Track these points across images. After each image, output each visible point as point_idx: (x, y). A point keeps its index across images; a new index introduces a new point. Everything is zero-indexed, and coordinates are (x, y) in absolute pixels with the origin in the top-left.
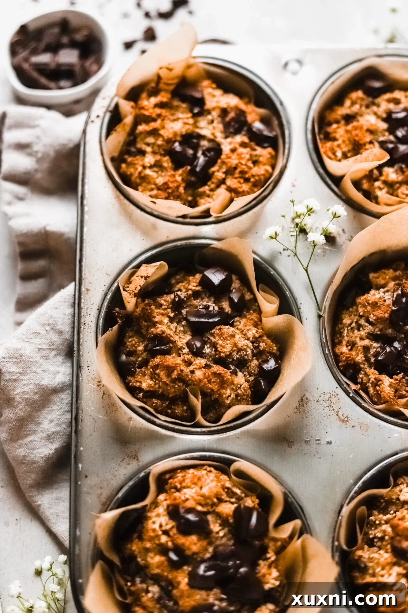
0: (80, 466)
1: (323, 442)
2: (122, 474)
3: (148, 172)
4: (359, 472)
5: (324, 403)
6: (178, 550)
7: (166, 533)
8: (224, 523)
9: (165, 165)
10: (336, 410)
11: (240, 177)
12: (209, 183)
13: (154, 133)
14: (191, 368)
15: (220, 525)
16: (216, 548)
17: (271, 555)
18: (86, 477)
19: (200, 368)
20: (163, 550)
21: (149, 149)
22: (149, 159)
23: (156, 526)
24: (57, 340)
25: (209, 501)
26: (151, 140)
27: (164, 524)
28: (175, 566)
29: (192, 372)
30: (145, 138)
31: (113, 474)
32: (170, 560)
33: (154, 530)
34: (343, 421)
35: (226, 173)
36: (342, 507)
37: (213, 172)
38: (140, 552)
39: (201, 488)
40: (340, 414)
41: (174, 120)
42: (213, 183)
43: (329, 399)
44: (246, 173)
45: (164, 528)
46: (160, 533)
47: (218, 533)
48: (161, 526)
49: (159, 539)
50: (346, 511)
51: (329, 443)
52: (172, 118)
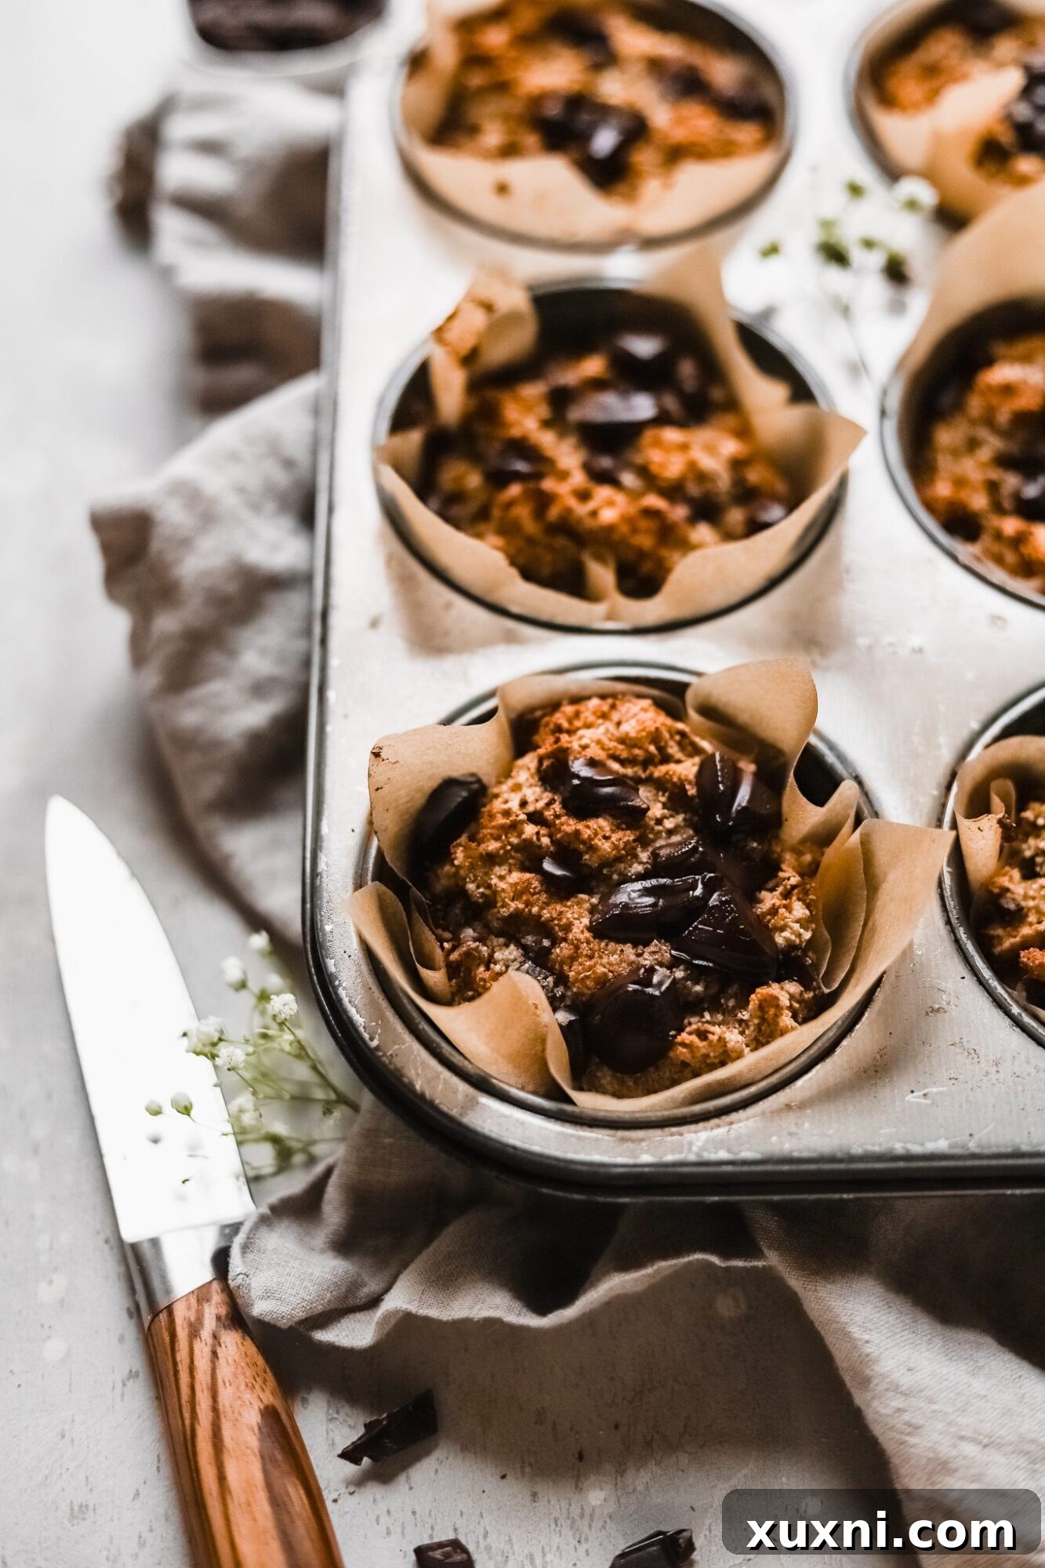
0: (332, 695)
1: (903, 648)
4: (991, 707)
6: (568, 851)
7: (535, 818)
8: (677, 799)
14: (591, 505)
15: (665, 806)
16: (655, 855)
17: (790, 876)
18: (347, 714)
20: (529, 857)
23: (514, 804)
24: (281, 478)
25: (637, 751)
27: (530, 798)
28: (559, 890)
29: (594, 514)
32: (547, 878)
33: (507, 813)
38: (472, 867)
39: (619, 724)
45: (530, 808)
46: (523, 817)
47: (659, 822)
48: (523, 804)
49: (522, 833)
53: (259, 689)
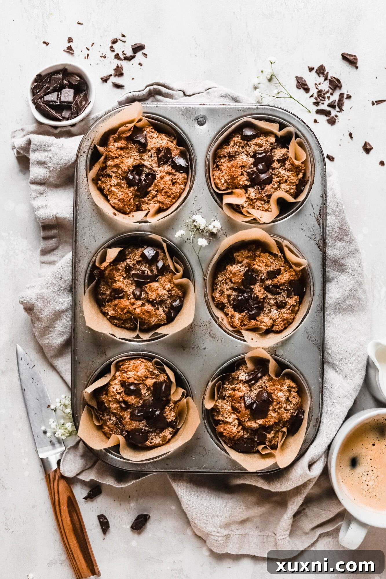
0: (76, 357)
1: (201, 348)
2: (98, 362)
3: (113, 189)
4: (218, 365)
5: (203, 327)
6: (125, 402)
7: (119, 393)
8: (148, 389)
9: (123, 185)
10: (209, 331)
11: (165, 195)
12: (148, 196)
13: (117, 166)
14: (134, 307)
15: (146, 390)
16: (144, 401)
17: (172, 405)
18: (79, 363)
19: (139, 307)
20: (118, 402)
21: (114, 175)
22: (114, 181)
23: (114, 390)
24: (63, 285)
25: (141, 379)
26: (115, 170)
27: (118, 389)
28: (124, 409)
29: (135, 309)
30: (112, 168)
31: (93, 362)
32: (121, 406)
33: (113, 392)
34: (213, 337)
35: (157, 191)
36: (209, 382)
37: (150, 191)
38: (106, 401)
39: (137, 372)
40: (211, 333)
41: (128, 157)
42: (150, 196)
43: (206, 325)
44: (168, 193)
45: (118, 392)
46: (116, 394)
47: (145, 394)
48: (116, 390)
49: (116, 397)
50: (210, 384)
51: (205, 349)
52: (127, 156)
53: (61, 335)
